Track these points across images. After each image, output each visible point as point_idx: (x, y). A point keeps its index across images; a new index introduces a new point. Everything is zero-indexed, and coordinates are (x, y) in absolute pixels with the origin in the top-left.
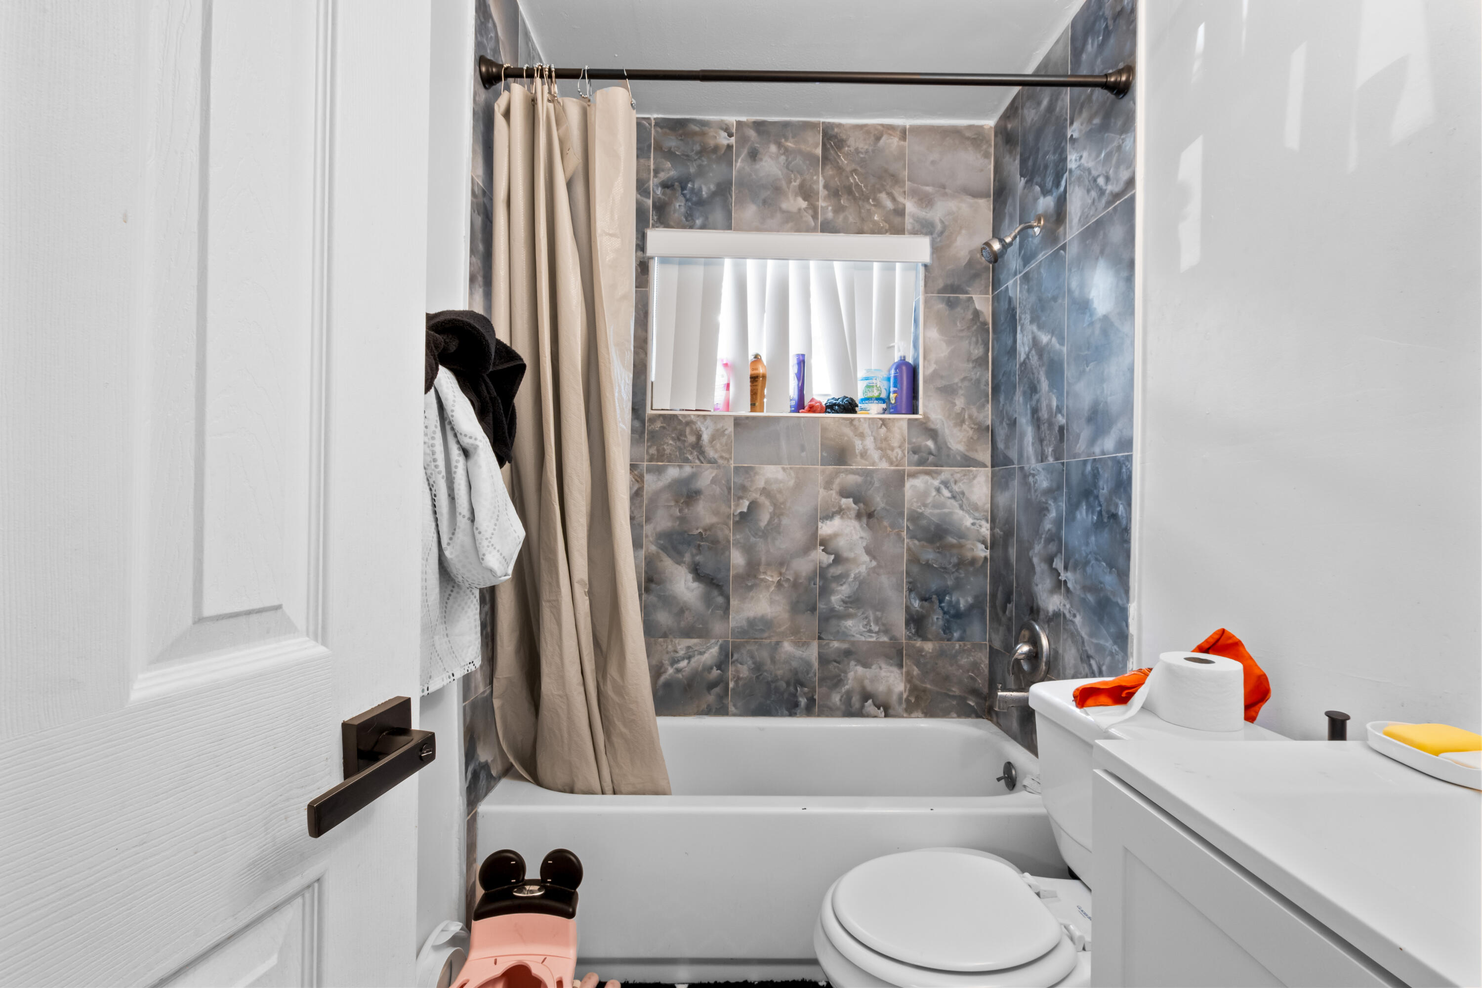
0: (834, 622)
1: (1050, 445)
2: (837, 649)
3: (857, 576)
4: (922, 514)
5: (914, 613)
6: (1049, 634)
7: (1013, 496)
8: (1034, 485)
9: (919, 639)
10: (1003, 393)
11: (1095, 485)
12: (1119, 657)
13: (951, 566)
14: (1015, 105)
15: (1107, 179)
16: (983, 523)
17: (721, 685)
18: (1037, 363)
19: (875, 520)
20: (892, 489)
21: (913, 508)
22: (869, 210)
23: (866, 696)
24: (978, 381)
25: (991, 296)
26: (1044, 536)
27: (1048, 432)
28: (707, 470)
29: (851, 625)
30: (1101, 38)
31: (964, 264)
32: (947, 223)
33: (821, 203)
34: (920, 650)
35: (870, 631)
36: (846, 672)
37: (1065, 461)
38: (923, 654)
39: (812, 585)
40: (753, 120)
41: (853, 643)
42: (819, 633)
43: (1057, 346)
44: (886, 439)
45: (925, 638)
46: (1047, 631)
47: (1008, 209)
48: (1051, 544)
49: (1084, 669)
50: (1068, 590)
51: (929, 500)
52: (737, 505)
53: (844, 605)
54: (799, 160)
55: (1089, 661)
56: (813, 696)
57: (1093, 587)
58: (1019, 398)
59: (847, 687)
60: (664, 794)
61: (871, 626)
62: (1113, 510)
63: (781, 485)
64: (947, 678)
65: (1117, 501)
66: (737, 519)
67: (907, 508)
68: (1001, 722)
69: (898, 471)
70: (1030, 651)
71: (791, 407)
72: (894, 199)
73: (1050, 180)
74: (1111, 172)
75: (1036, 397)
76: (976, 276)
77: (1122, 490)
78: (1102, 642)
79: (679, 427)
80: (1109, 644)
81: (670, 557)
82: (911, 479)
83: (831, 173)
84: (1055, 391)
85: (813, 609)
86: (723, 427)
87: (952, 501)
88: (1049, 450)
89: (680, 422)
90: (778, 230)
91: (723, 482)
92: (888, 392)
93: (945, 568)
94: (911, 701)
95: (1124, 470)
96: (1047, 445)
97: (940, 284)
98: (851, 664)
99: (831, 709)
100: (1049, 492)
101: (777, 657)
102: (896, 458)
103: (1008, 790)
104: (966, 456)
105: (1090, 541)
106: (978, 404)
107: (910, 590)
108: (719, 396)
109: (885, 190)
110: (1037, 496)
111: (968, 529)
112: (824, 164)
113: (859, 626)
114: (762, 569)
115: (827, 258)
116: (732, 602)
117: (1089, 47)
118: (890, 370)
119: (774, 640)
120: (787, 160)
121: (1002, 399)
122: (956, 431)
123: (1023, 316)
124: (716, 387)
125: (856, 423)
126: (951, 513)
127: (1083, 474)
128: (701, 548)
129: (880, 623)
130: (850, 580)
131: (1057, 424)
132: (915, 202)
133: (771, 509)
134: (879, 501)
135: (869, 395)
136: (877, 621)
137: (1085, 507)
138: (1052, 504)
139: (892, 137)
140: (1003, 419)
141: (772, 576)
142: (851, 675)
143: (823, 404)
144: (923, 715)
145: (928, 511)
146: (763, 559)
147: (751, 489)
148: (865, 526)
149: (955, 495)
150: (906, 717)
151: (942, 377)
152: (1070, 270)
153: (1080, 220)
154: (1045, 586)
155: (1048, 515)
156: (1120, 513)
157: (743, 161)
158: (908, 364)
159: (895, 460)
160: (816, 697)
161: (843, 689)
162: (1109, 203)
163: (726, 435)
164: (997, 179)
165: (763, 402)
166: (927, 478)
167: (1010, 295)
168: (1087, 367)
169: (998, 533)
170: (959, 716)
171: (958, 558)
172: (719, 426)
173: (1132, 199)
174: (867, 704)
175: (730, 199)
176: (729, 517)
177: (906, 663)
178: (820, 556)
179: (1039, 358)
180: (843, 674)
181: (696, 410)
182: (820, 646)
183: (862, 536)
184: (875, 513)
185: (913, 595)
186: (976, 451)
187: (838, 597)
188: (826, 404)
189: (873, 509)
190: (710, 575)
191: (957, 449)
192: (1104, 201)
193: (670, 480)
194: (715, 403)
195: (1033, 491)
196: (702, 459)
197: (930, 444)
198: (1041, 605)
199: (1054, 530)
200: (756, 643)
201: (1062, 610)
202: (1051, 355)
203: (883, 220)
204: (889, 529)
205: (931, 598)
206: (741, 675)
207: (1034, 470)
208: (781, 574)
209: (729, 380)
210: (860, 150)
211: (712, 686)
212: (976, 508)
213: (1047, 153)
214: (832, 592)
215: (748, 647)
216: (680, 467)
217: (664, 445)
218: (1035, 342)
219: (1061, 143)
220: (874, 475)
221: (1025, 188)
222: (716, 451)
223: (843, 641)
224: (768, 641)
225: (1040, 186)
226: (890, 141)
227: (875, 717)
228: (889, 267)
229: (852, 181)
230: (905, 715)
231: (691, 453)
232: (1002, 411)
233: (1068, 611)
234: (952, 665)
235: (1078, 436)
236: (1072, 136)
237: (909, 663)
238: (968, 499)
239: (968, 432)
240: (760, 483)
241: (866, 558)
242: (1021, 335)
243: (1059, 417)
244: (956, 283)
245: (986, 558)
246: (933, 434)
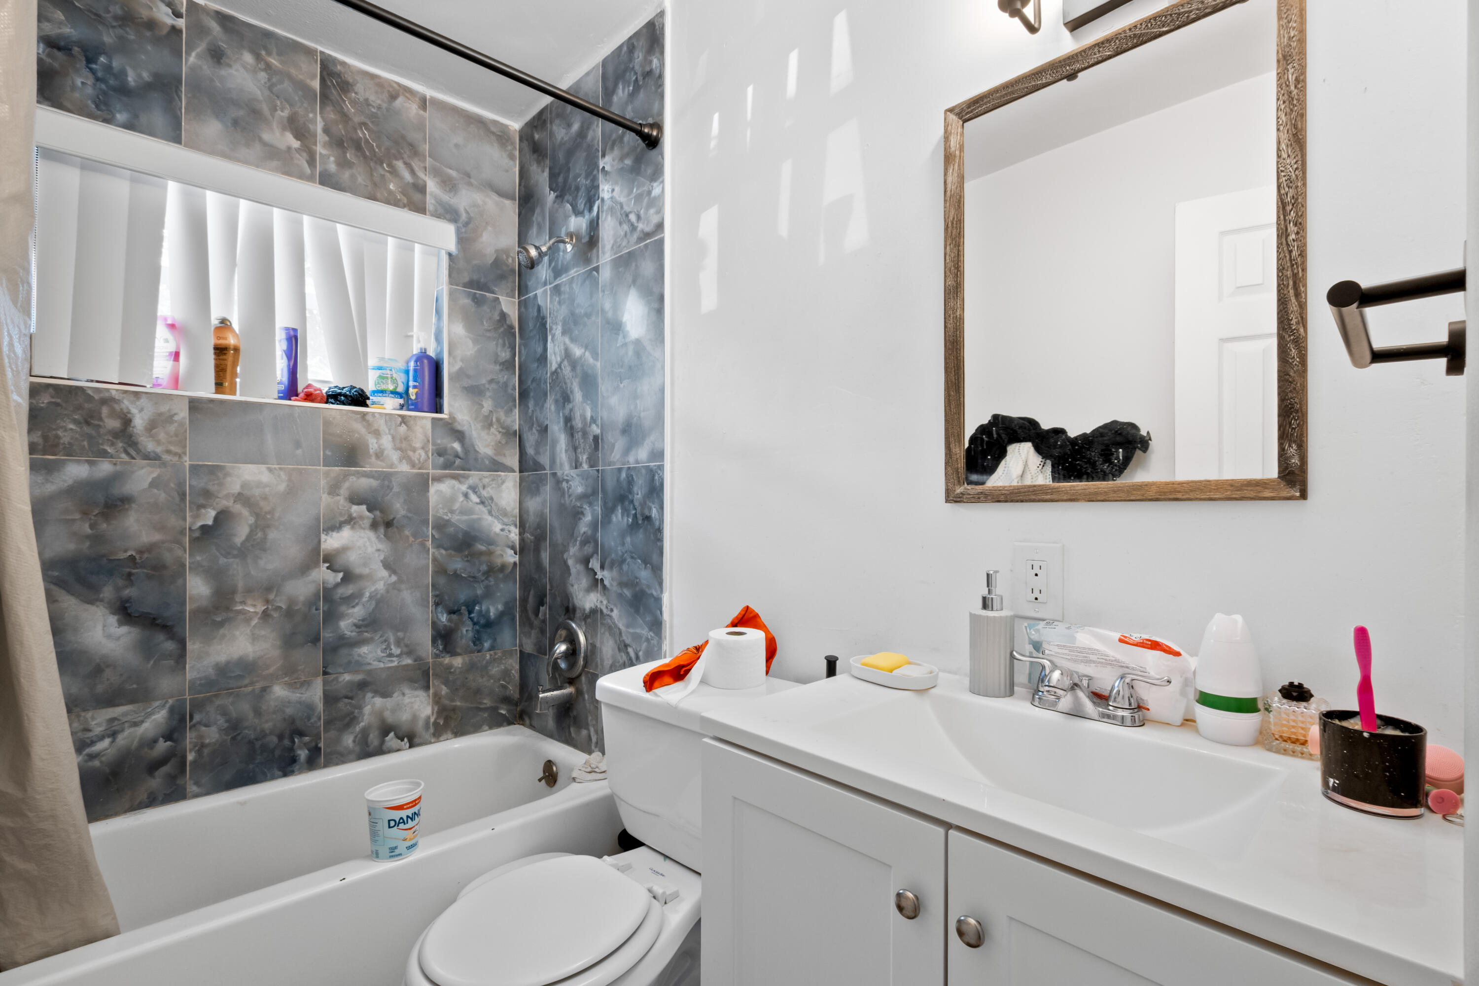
0: (344, 651)
1: (584, 453)
2: (348, 682)
3: (374, 594)
4: (448, 521)
5: (441, 628)
6: (585, 630)
7: (545, 501)
8: (568, 490)
9: (448, 655)
10: (532, 399)
11: (630, 491)
12: (654, 642)
13: (480, 574)
14: (544, 117)
15: (639, 218)
16: (512, 528)
17: (173, 762)
18: (570, 374)
19: (395, 530)
20: (415, 494)
21: (438, 515)
22: (383, 176)
23: (386, 729)
24: (506, 385)
25: (517, 301)
26: (579, 539)
27: (583, 441)
28: (142, 468)
29: (367, 652)
30: (631, 88)
31: (490, 262)
32: (472, 215)
33: (320, 149)
34: (449, 667)
35: (391, 655)
36: (360, 708)
37: (600, 468)
38: (452, 670)
39: (313, 611)
40: (215, 9)
41: (369, 672)
42: (323, 667)
43: (591, 360)
44: (406, 438)
45: (453, 654)
46: (584, 628)
47: (536, 217)
48: (588, 545)
49: (622, 656)
50: (604, 587)
51: (457, 506)
52: (196, 517)
53: (357, 630)
54: (286, 85)
55: (627, 649)
56: (317, 745)
57: (629, 583)
58: (550, 405)
59: (362, 724)
60: (107, 936)
61: (391, 650)
62: (647, 513)
63: (267, 490)
64: (478, 692)
65: (651, 504)
66: (197, 534)
67: (432, 515)
68: (535, 723)
69: (422, 474)
70: (567, 649)
71: (279, 392)
72: (413, 172)
73: (582, 202)
74: (642, 212)
75: (568, 407)
76: (502, 277)
77: (655, 495)
78: (638, 631)
79: (86, 406)
80: (645, 632)
81: (73, 595)
82: (436, 484)
83: (332, 116)
84: (589, 402)
85: (316, 640)
86: (169, 410)
87: (481, 507)
88: (584, 458)
89: (90, 398)
90: (258, 164)
91: (172, 485)
92: (406, 386)
93: (474, 577)
94: (439, 723)
95: (656, 478)
96: (581, 453)
97: (466, 278)
98: (367, 697)
99: (341, 755)
100: (584, 497)
101: (264, 707)
102: (419, 460)
103: (548, 788)
104: (494, 460)
105: (625, 542)
106: (505, 408)
107: (437, 604)
108: (161, 368)
109: (403, 158)
110: (571, 501)
111: (497, 535)
112: (322, 102)
113: (376, 652)
114: (238, 598)
115: (330, 217)
116: (189, 646)
117: (620, 91)
118: (408, 362)
119: (258, 686)
120: (269, 80)
121: (531, 404)
122: (484, 434)
123: (554, 327)
124: (156, 354)
125: (369, 418)
126: (480, 519)
127: (618, 480)
128: (132, 578)
129: (402, 644)
130: (365, 599)
131: (591, 433)
132: (437, 182)
133: (251, 520)
134: (399, 508)
135: (383, 387)
136: (398, 643)
137: (620, 511)
138: (588, 508)
139: (410, 102)
140: (533, 425)
141: (254, 606)
142: (367, 710)
143: (324, 392)
144: (453, 736)
145: (455, 518)
146: (240, 585)
147: (220, 495)
148: (382, 536)
149: (483, 500)
150: (434, 743)
151: (468, 377)
152: (603, 291)
153: (612, 247)
154: (581, 585)
155: (583, 519)
156: (653, 516)
157: (198, 56)
158: (429, 358)
159: (417, 462)
160: (321, 745)
161: (357, 727)
162: (640, 240)
163: (176, 421)
164: (523, 184)
165: (236, 383)
166: (453, 482)
167: (540, 303)
168: (621, 383)
169: (528, 538)
170: (491, 728)
171: (487, 565)
172: (164, 408)
173: (661, 242)
174: (387, 739)
175: (180, 103)
176: (182, 532)
177: (433, 683)
178: (323, 575)
179: (572, 370)
180: (356, 711)
181: (120, 384)
182: (325, 683)
183: (378, 548)
184: (395, 522)
185: (440, 609)
186: (504, 455)
187: (350, 621)
188: (326, 393)
189: (391, 517)
190: (150, 614)
191: (485, 453)
192: (635, 236)
193: (70, 482)
194: (155, 376)
195: (567, 496)
196: (133, 453)
197: (457, 446)
198: (577, 605)
199: (590, 532)
200: (231, 694)
201: (599, 606)
202: (585, 368)
203: (400, 192)
204: (411, 539)
205: (460, 610)
206: (207, 741)
207: (567, 476)
208: (267, 601)
209: (178, 347)
210: (371, 103)
211: (154, 766)
212: (505, 514)
213: (579, 176)
214: (342, 616)
215: (218, 702)
216: (91, 463)
217: (57, 429)
218: (567, 354)
219: (593, 171)
220: (393, 479)
221: (554, 202)
222: (159, 442)
223: (356, 672)
224: (250, 689)
225: (571, 205)
226: (407, 105)
227: (398, 750)
228: (406, 244)
229: (361, 135)
230: (433, 741)
231: (113, 444)
232: (531, 418)
233: (604, 606)
234: (482, 677)
235: (613, 446)
236: (604, 167)
237: (436, 684)
238: (496, 505)
239: (496, 436)
240: (234, 487)
241: (384, 573)
242: (552, 344)
243: (594, 427)
244: (482, 280)
245: (515, 563)
246: (459, 435)
